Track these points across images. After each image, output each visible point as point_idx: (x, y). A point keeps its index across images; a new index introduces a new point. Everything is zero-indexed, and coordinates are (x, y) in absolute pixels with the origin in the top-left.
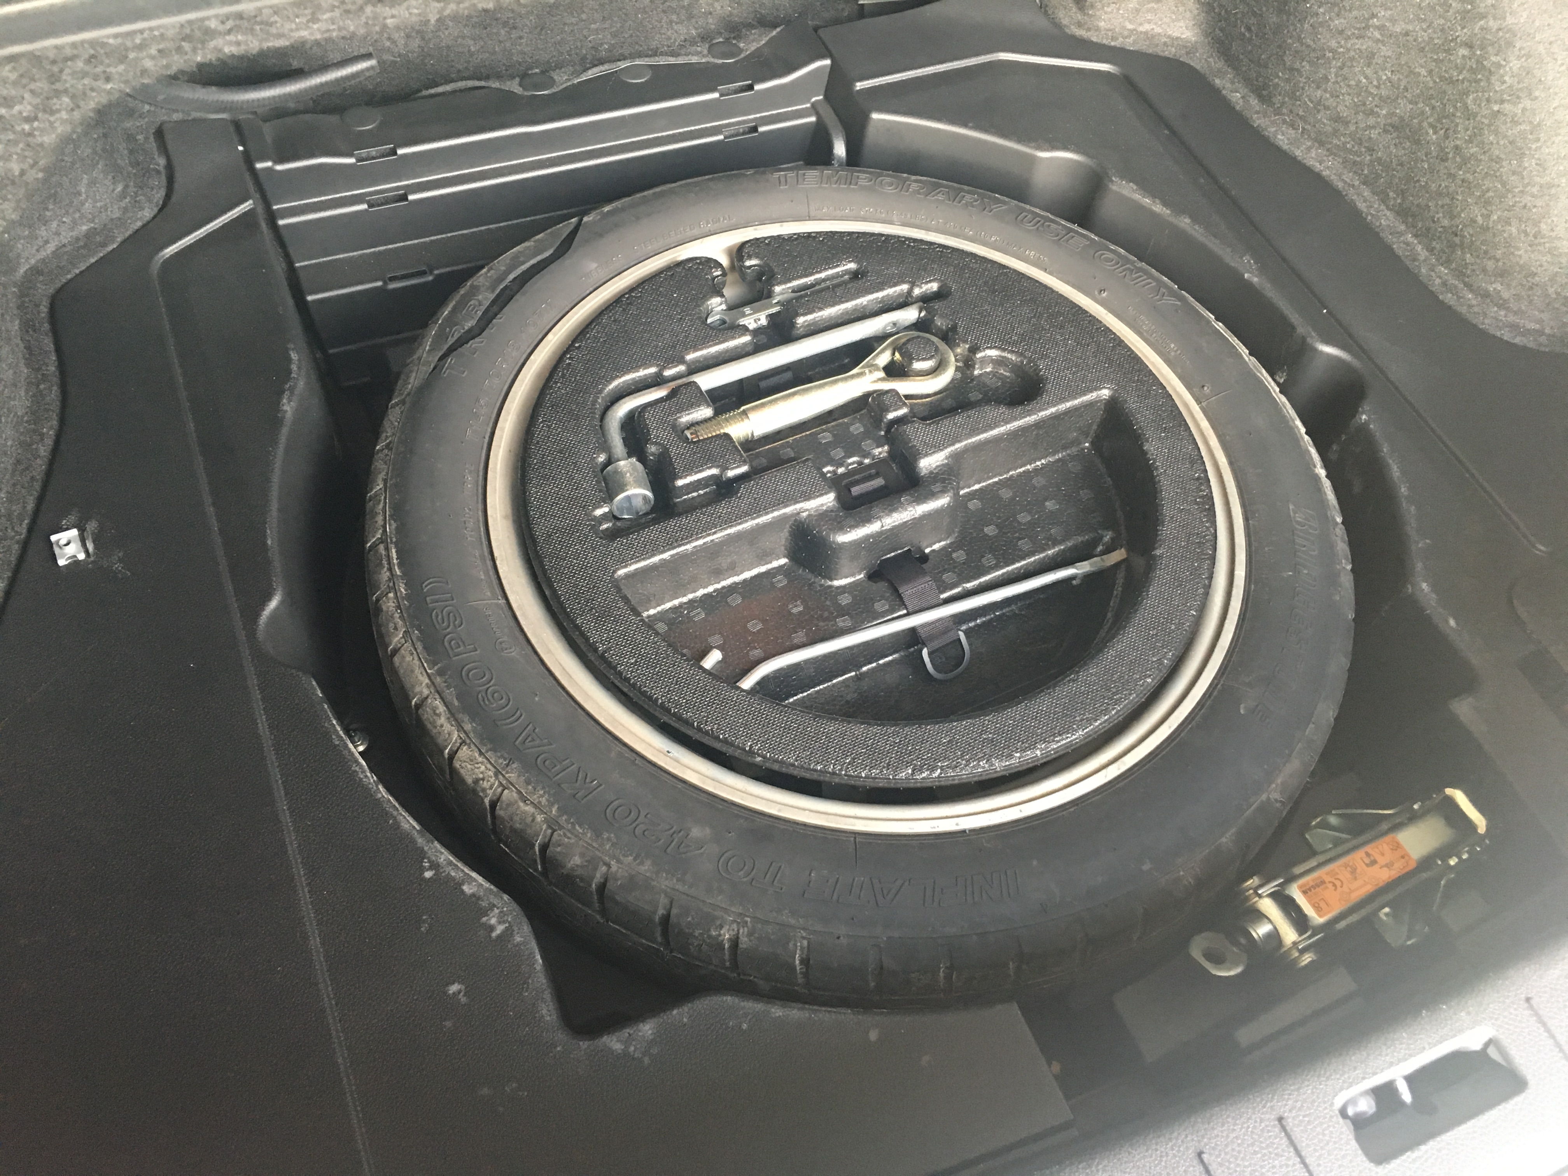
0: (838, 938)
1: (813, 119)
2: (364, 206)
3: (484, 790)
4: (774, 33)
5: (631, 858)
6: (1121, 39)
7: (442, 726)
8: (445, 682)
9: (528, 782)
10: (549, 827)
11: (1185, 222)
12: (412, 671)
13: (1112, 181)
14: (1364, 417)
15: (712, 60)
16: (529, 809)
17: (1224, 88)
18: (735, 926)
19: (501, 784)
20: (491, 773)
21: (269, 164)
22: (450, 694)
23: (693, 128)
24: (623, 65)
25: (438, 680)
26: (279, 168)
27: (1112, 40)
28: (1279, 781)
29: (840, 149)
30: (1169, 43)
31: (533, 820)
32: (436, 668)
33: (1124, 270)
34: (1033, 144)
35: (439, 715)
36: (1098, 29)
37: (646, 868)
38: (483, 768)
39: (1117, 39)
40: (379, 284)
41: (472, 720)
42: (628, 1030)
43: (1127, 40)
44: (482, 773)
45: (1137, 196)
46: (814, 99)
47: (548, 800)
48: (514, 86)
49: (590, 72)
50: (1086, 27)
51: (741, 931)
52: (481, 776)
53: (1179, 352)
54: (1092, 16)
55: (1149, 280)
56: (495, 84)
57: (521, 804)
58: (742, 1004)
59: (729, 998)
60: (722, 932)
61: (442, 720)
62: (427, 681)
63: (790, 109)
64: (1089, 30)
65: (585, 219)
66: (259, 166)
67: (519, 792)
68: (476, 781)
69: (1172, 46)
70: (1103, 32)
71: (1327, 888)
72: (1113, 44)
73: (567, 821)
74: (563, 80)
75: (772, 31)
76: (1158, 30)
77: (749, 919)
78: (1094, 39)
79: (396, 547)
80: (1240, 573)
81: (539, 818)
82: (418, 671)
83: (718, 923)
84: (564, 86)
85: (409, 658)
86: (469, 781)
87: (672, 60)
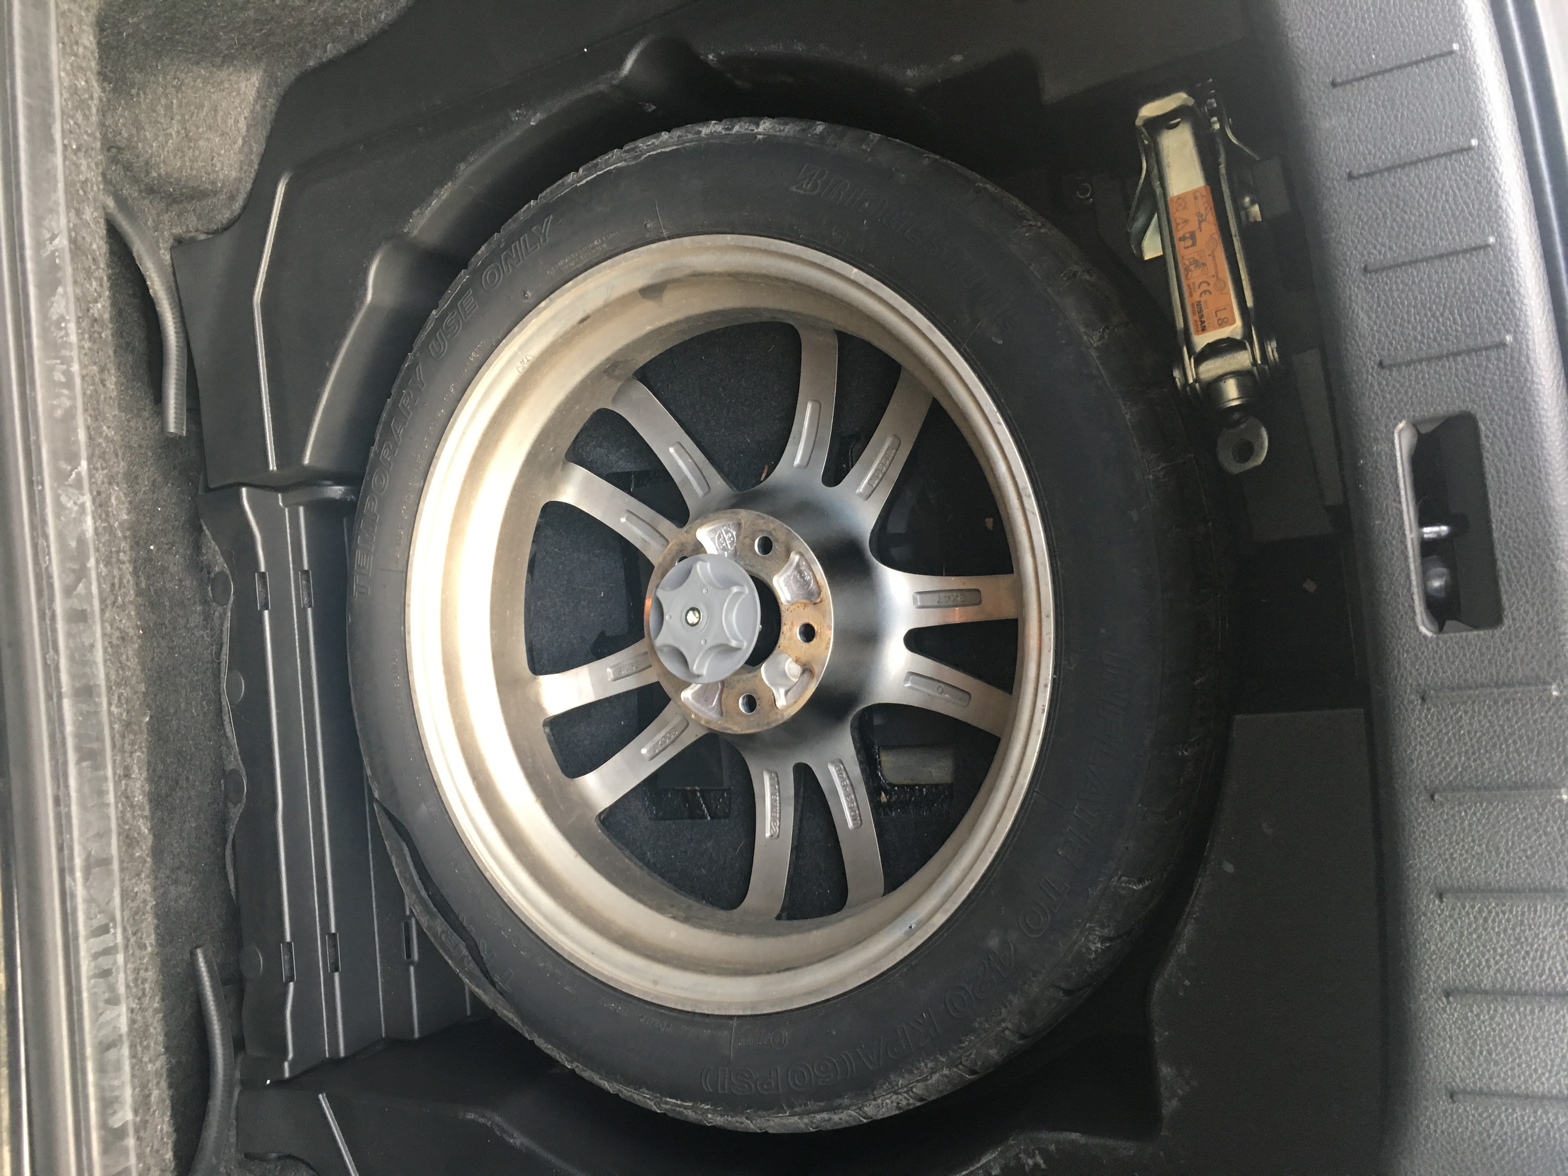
0: (1127, 848)
1: (301, 509)
2: (337, 976)
3: (908, 1104)
4: (207, 532)
5: (1003, 1010)
6: (253, 157)
7: (841, 1119)
8: (801, 1106)
9: (910, 1072)
10: (957, 1066)
11: (464, 170)
12: (785, 1124)
13: (408, 233)
14: (711, 57)
15: (230, 606)
16: (936, 1077)
17: (320, 58)
18: (1091, 937)
19: (907, 1092)
20: (894, 1097)
21: (286, 1065)
22: (811, 1105)
23: (297, 637)
24: (225, 700)
25: (797, 1110)
26: (291, 1056)
27: (252, 167)
28: (1082, 329)
29: (336, 491)
30: (263, 103)
31: (946, 1076)
32: (785, 1108)
33: (506, 264)
34: (357, 304)
35: (830, 1119)
36: (239, 180)
37: (1015, 1000)
38: (888, 1101)
39: (252, 161)
40: (412, 969)
41: (840, 1096)
42: (1162, 1088)
43: (255, 149)
44: (892, 1102)
45: (428, 212)
46: (281, 504)
47: (931, 1061)
48: (236, 812)
49: (229, 734)
50: (235, 192)
51: (1097, 933)
52: (895, 1104)
53: (604, 238)
54: (223, 184)
55: (521, 238)
56: (232, 828)
57: (930, 1082)
58: (1166, 976)
59: (1157, 985)
60: (1093, 949)
61: (836, 1118)
62: (796, 1118)
63: (288, 531)
64: (238, 190)
65: (376, 795)
66: (287, 1075)
67: (918, 1081)
68: (898, 1108)
69: (267, 101)
70: (243, 175)
71: (1205, 302)
72: (256, 167)
73: (954, 1052)
74: (234, 761)
75: (205, 535)
76: (246, 113)
77: (1088, 925)
78: (249, 186)
79: (666, 1097)
80: (854, 272)
81: (946, 1071)
82: (785, 1121)
83: (1084, 950)
84: (240, 762)
85: (772, 1123)
86: (897, 1112)
87: (226, 649)
